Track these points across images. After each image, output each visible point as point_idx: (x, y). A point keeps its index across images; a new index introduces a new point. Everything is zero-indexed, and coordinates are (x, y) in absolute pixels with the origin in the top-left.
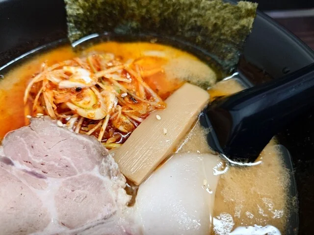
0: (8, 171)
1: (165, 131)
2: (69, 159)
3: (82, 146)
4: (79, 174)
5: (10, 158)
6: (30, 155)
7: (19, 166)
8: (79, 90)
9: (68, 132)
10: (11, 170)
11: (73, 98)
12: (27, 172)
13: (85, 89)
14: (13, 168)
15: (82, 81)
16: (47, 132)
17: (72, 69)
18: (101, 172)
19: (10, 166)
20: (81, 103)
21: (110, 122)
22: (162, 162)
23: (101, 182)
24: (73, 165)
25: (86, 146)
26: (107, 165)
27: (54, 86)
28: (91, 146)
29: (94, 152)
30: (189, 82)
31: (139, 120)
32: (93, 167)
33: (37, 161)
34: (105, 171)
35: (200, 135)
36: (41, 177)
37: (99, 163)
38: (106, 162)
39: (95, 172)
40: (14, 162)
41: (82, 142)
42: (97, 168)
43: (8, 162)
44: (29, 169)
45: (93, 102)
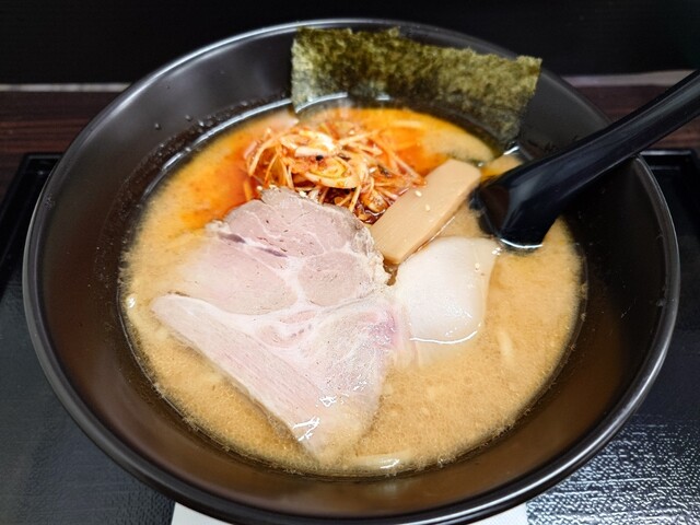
0: (238, 249)
1: (428, 208)
2: (314, 235)
3: (329, 220)
4: (325, 252)
5: (239, 235)
6: (266, 230)
7: (251, 243)
8: (319, 158)
9: (312, 204)
10: (242, 248)
11: (315, 167)
12: (262, 249)
13: (327, 157)
14: (244, 245)
15: (324, 148)
16: (284, 204)
17: (311, 134)
18: (354, 248)
19: (240, 243)
20: (325, 172)
21: (361, 196)
22: (425, 244)
23: (354, 260)
24: (318, 241)
25: (334, 219)
26: (361, 239)
27: (290, 153)
28: (341, 219)
29: (345, 226)
30: (454, 158)
31: (394, 196)
32: (344, 244)
33: (275, 237)
34: (360, 247)
35: (471, 219)
36: (280, 255)
37: (351, 238)
38: (360, 236)
39: (347, 249)
40: (245, 239)
41: (330, 215)
42: (348, 244)
43: (238, 239)
44: (265, 247)
45: (341, 171)
